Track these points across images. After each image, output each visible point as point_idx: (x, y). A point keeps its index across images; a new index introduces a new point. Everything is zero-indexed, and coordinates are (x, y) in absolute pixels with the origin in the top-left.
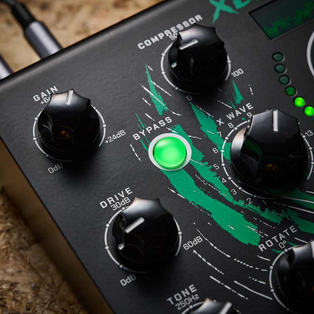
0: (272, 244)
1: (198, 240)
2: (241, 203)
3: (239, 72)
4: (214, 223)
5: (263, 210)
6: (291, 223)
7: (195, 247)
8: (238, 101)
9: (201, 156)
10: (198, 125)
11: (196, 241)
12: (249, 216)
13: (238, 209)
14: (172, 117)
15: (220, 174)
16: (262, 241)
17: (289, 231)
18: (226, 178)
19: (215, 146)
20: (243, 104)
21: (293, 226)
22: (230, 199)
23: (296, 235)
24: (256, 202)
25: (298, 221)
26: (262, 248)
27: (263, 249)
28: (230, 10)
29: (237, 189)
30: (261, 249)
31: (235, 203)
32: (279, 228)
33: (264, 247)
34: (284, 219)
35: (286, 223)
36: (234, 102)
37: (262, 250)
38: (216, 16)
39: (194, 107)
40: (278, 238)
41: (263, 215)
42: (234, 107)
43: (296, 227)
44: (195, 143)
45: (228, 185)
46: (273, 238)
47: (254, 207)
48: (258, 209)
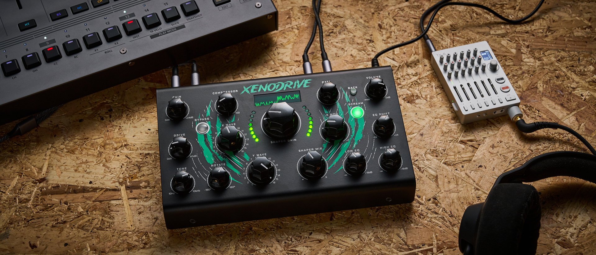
0: (216, 166)
1: (195, 156)
2: (214, 151)
3: (238, 113)
4: (203, 153)
5: (219, 155)
6: (225, 162)
7: (193, 158)
8: (232, 121)
9: (211, 133)
10: (216, 124)
12: (214, 155)
13: (212, 152)
14: (210, 118)
15: (213, 140)
16: (213, 164)
17: (223, 164)
18: (214, 142)
19: (217, 132)
20: (233, 123)
22: (212, 148)
23: (224, 166)
24: (219, 152)
25: (227, 163)
28: (248, 92)
29: (215, 146)
30: (212, 166)
31: (212, 150)
32: (221, 162)
34: (224, 160)
35: (224, 162)
36: (231, 121)
38: (243, 92)
39: (218, 118)
40: (218, 165)
41: (218, 157)
42: (230, 123)
43: (226, 164)
44: (211, 129)
45: (214, 145)
47: (217, 154)
48: (218, 155)
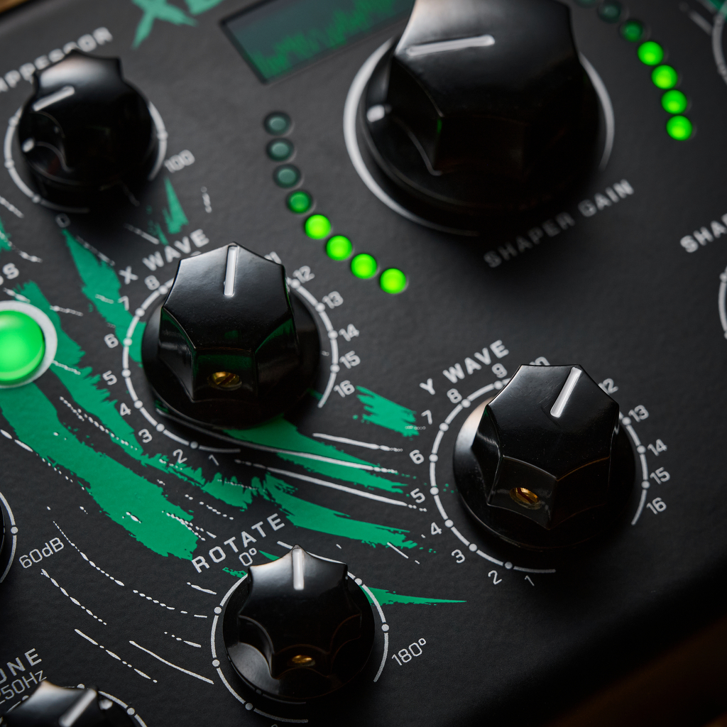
0: (224, 556)
1: (54, 546)
2: (160, 462)
3: (184, 159)
4: (94, 507)
5: (208, 477)
6: (272, 507)
7: (46, 563)
8: (174, 227)
9: (77, 352)
10: (77, 281)
11: (48, 548)
12: (176, 491)
13: (151, 474)
14: (20, 264)
15: (118, 394)
16: (202, 549)
17: (267, 527)
18: (130, 404)
19: (112, 331)
20: (185, 232)
21: (276, 515)
22: (134, 450)
23: (281, 535)
24: (194, 459)
25: (287, 501)
26: (201, 564)
27: (203, 567)
28: (175, 16)
29: (152, 430)
30: (197, 567)
31: (145, 460)
32: (244, 519)
33: (204, 563)
34: (257, 499)
35: (262, 507)
36: (165, 228)
37: (199, 571)
38: (144, 30)
39: (72, 243)
40: (239, 542)
41: (208, 488)
42: (164, 240)
43: (283, 516)
44: (65, 325)
45: (135, 421)
46: (226, 543)
47: (189, 471)
48: (197, 475)
